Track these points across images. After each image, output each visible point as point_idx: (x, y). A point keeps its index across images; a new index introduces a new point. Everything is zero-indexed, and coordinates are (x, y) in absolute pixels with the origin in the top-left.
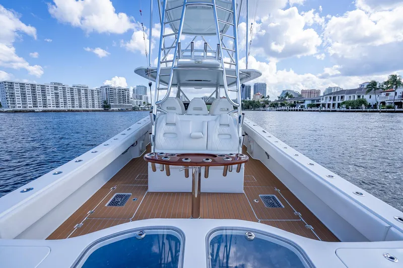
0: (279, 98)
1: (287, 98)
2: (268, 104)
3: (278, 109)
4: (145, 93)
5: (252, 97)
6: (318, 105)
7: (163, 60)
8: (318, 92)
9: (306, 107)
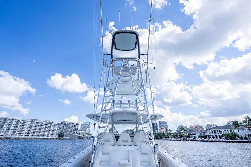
0: (177, 131)
1: (182, 131)
2: (171, 135)
3: (178, 139)
4: (89, 127)
5: (159, 131)
6: (206, 137)
7: (104, 109)
8: (202, 127)
9: (197, 137)
